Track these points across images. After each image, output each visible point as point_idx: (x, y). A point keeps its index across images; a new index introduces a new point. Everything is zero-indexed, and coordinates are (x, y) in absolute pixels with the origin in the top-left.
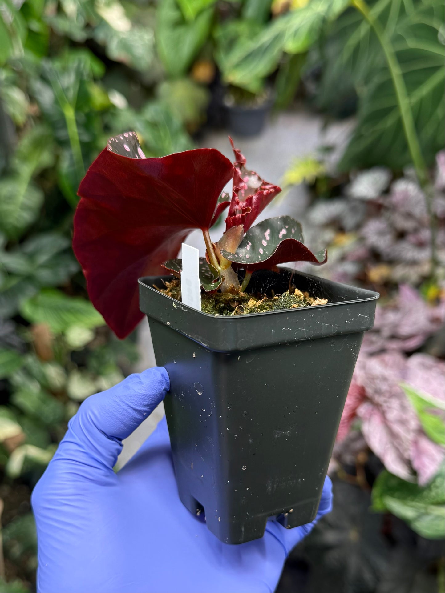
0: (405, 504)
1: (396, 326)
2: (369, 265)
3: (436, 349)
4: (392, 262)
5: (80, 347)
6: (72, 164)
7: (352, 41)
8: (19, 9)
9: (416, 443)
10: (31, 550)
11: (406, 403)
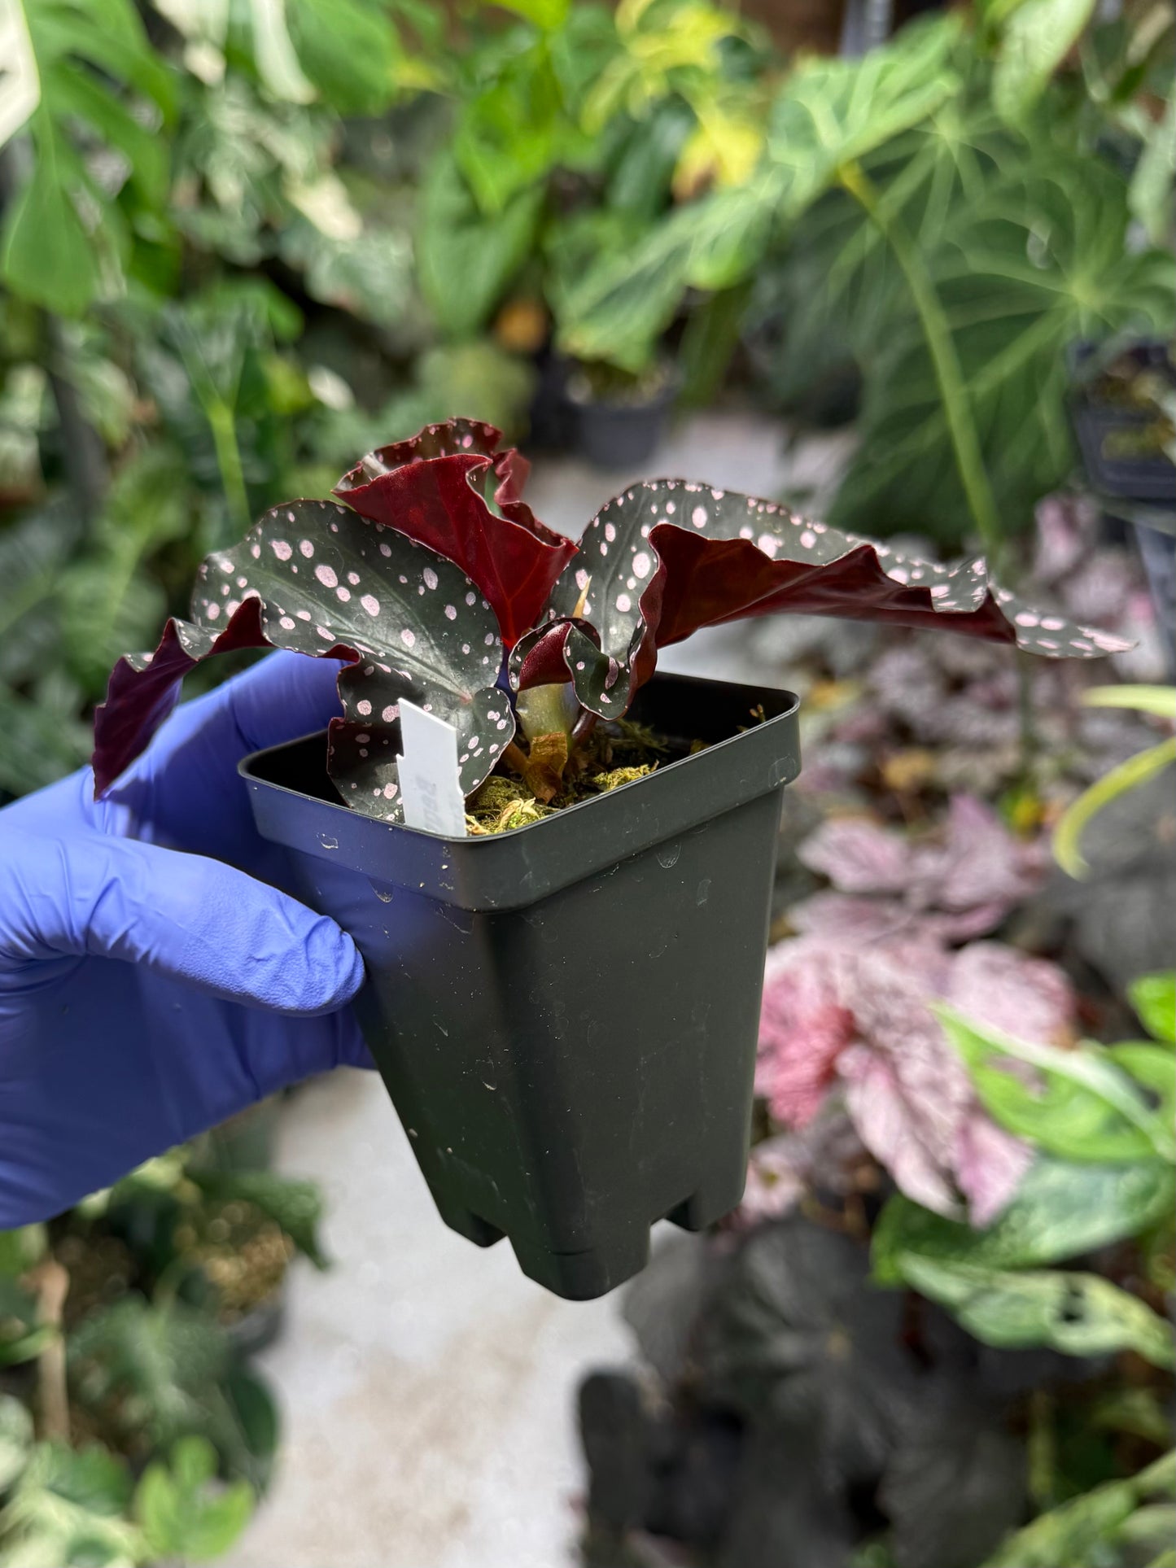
0: (945, 1269)
1: (938, 884)
2: (886, 751)
3: (1029, 934)
4: (935, 744)
6: (227, 533)
7: (848, 257)
8: (115, 195)
9: (965, 1133)
10: (128, 1381)
11: (943, 1046)
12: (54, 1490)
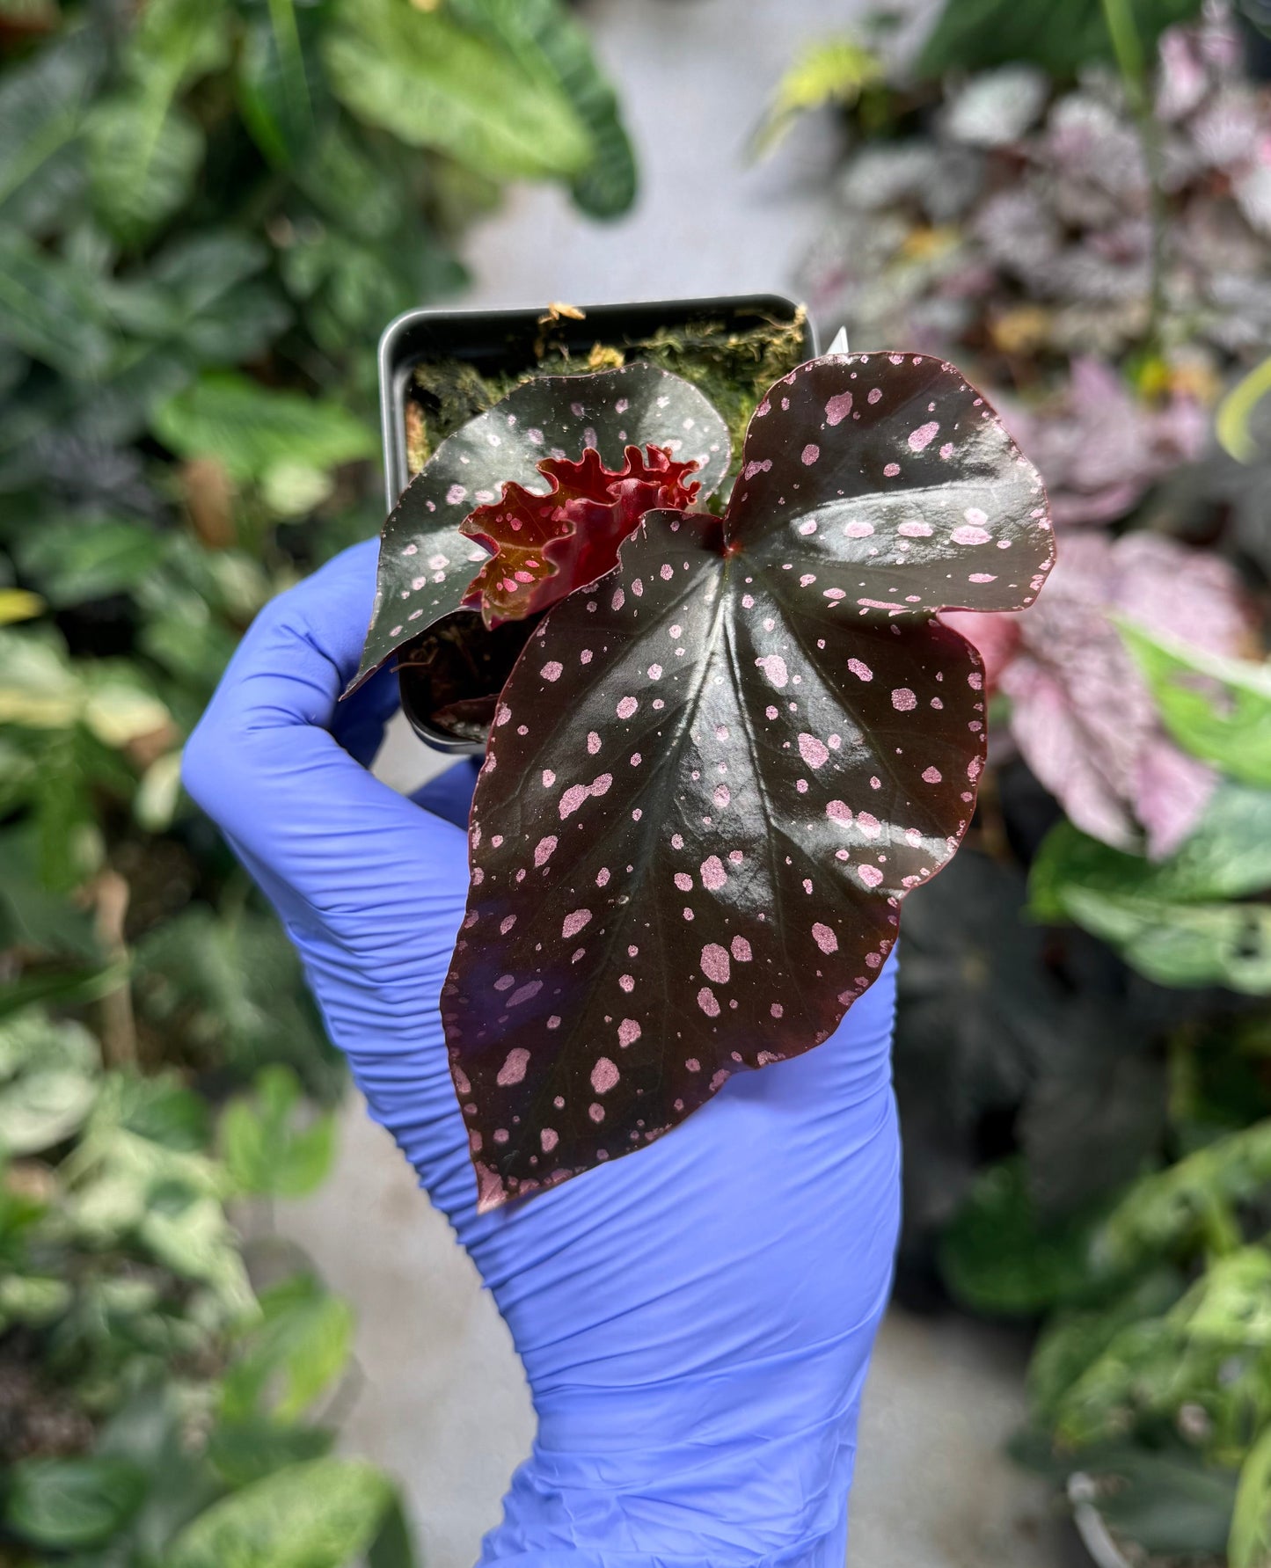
0: (1114, 904)
1: (1070, 462)
2: (993, 308)
4: (1052, 300)
5: (298, 516)
6: (274, 64)
9: (1143, 760)
10: (197, 996)
11: (1122, 661)
12: (131, 1128)
